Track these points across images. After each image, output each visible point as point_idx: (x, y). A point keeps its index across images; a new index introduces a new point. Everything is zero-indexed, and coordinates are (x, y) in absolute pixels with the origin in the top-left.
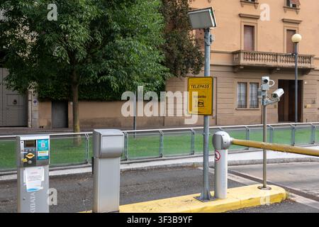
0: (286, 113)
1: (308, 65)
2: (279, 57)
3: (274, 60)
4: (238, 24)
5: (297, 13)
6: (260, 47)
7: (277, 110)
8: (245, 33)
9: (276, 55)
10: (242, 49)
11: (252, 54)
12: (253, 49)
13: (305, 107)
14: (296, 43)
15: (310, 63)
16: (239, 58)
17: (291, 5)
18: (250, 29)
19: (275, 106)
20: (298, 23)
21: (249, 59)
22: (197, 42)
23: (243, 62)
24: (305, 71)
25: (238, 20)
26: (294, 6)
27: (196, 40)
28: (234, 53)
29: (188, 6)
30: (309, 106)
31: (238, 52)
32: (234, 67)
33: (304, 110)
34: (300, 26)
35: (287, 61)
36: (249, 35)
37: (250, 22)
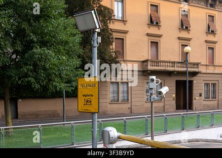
0: (182, 104)
1: (196, 70)
2: (175, 64)
3: (173, 67)
4: (146, 41)
5: (189, 33)
6: (162, 57)
7: (175, 101)
8: (151, 47)
9: (174, 63)
10: (150, 58)
11: (156, 62)
12: (157, 58)
13: (195, 99)
14: (187, 53)
15: (198, 68)
16: (147, 65)
17: (184, 27)
18: (155, 44)
19: (174, 99)
20: (189, 40)
21: (155, 66)
22: (116, 54)
23: (150, 68)
24: (194, 74)
25: (146, 38)
26: (186, 28)
27: (115, 52)
28: (143, 62)
29: (108, 27)
30: (197, 98)
31: (146, 61)
32: (143, 71)
33: (194, 102)
34: (191, 42)
35: (182, 67)
36: (154, 49)
37: (155, 39)
